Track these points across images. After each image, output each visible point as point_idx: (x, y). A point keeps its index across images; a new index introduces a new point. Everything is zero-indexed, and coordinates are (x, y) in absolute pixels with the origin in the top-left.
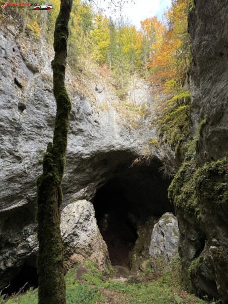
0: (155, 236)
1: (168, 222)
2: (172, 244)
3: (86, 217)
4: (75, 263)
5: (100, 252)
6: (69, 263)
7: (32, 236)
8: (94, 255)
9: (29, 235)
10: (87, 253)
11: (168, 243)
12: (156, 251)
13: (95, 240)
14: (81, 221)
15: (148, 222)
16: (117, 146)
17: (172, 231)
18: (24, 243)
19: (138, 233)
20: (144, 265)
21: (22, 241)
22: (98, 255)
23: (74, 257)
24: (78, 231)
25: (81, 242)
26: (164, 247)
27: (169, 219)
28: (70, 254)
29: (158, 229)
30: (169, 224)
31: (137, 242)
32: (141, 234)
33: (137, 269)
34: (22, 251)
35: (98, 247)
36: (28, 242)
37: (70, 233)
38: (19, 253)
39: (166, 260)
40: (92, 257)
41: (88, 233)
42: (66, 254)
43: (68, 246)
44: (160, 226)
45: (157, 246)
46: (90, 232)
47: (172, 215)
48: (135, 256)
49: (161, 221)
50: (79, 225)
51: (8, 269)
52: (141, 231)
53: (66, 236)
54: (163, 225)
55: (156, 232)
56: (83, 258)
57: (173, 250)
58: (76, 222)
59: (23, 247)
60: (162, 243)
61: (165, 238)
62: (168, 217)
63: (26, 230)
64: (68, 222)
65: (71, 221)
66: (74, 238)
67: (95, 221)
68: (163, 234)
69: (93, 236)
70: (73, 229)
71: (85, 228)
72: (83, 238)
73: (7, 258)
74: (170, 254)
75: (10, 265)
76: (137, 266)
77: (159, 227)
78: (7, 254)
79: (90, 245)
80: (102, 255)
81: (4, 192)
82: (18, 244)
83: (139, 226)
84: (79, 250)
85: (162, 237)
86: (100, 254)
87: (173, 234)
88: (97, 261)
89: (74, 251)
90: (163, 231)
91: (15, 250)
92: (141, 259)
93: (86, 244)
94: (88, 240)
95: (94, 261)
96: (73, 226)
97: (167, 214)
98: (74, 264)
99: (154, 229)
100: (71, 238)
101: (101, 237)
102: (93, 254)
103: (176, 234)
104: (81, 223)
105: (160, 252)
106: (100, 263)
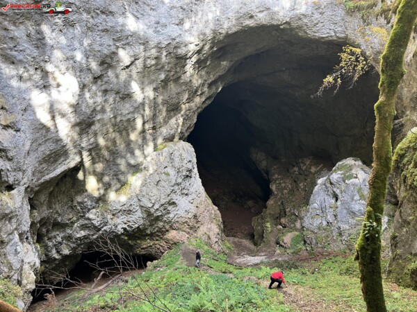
0: (320, 196)
1: (351, 177)
2: (353, 214)
3: (188, 173)
4: (174, 244)
5: (212, 224)
6: (163, 243)
7: (94, 210)
8: (203, 229)
9: (89, 210)
10: (191, 228)
11: (345, 211)
12: (317, 222)
13: (202, 208)
14: (180, 180)
17: (356, 192)
18: (82, 222)
19: (273, 187)
20: (288, 238)
21: (78, 220)
22: (210, 229)
23: (172, 235)
24: (175, 198)
25: (181, 213)
26: (335, 216)
27: (353, 171)
28: (163, 232)
29: (327, 187)
30: (351, 180)
31: (270, 202)
32: (280, 189)
33: (273, 244)
34: (83, 233)
35: (207, 218)
36: (89, 219)
37: (163, 201)
38: (78, 236)
39: (335, 234)
40: (200, 233)
41: (190, 198)
42: (157, 231)
43: (161, 221)
44: (331, 184)
45: (321, 215)
46: (194, 196)
47: (360, 163)
48: (268, 225)
49: (335, 176)
50: (176, 188)
51: (65, 257)
52: (280, 183)
53: (156, 206)
54: (338, 182)
55: (322, 193)
56: (187, 236)
57: (351, 221)
58: (173, 184)
59: (83, 227)
60: (331, 210)
61: (339, 203)
62: (350, 168)
63: (82, 203)
64: (157, 185)
65: (162, 183)
66: (170, 208)
68: (336, 197)
69: (198, 202)
70: (169, 195)
71: (185, 192)
72: (184, 207)
73: (60, 243)
74: (344, 226)
75: (66, 252)
76: (273, 240)
77: (329, 185)
78: (59, 239)
79: (195, 216)
80: (215, 229)
82: (73, 223)
84: (178, 225)
85: (333, 201)
86: (211, 226)
87: (357, 197)
88: (209, 238)
89: (171, 227)
90: (338, 192)
91: (69, 231)
92: (280, 230)
93: (190, 215)
94: (193, 210)
95: (204, 238)
96: (169, 191)
97: (349, 161)
98: (172, 244)
99: (316, 187)
100: (165, 209)
101: (210, 201)
102: (201, 228)
103: (362, 197)
104: (178, 184)
105: (325, 223)
106: (214, 239)
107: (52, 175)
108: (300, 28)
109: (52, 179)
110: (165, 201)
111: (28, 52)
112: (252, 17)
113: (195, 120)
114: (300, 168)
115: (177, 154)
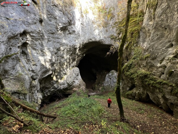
0: (107, 79)
1: (113, 74)
2: (114, 82)
3: (78, 75)
4: (75, 91)
6: (72, 91)
7: (55, 84)
8: (81, 87)
9: (54, 84)
10: (79, 87)
11: (112, 82)
12: (107, 84)
14: (76, 76)
16: (93, 39)
18: (53, 87)
19: (97, 77)
20: (100, 88)
21: (52, 86)
23: (74, 89)
24: (75, 80)
25: (76, 84)
28: (72, 88)
31: (96, 80)
34: (53, 90)
35: (82, 85)
36: (54, 86)
37: (72, 81)
38: (52, 90)
39: (111, 87)
40: (81, 88)
41: (78, 80)
43: (72, 86)
46: (79, 80)
47: (115, 71)
48: (96, 86)
49: (110, 74)
50: (75, 78)
51: (49, 96)
53: (70, 83)
55: (107, 78)
56: (78, 89)
57: (114, 84)
59: (53, 88)
60: (110, 82)
61: (111, 80)
62: (113, 72)
63: (53, 82)
64: (70, 77)
65: (72, 77)
66: (74, 83)
67: (80, 76)
68: (110, 79)
72: (77, 83)
73: (47, 92)
74: (112, 85)
75: (49, 94)
76: (97, 89)
77: (109, 76)
78: (47, 91)
79: (79, 84)
80: (84, 87)
81: (43, 70)
82: (50, 87)
83: (98, 74)
84: (75, 87)
86: (83, 87)
87: (115, 79)
91: (49, 89)
94: (79, 83)
96: (73, 79)
97: (113, 71)
99: (106, 77)
100: (72, 83)
101: (83, 81)
103: (116, 79)
104: (75, 77)
105: (108, 85)
106: (84, 90)
107: (45, 76)
108: (102, 42)
109: (45, 77)
111: (39, 47)
112: (91, 40)
113: (79, 62)
114: (103, 73)
115: (75, 70)
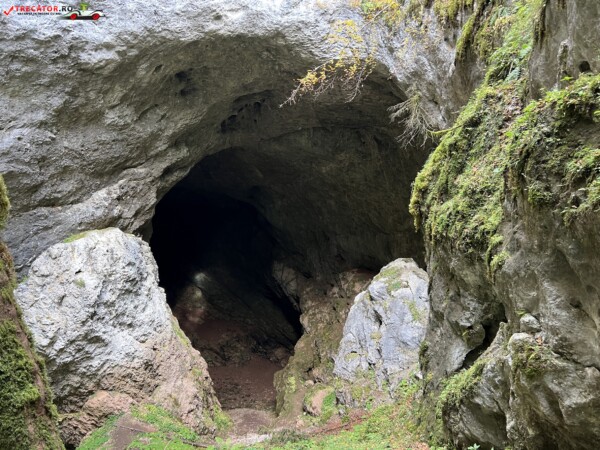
0: (357, 320)
1: (397, 286)
2: (404, 345)
3: (128, 286)
4: (106, 416)
5: (185, 380)
6: (83, 416)
8: (165, 389)
10: (141, 387)
11: (392, 342)
12: (353, 364)
13: (165, 351)
14: (108, 297)
15: (336, 290)
16: (233, 16)
17: (406, 310)
19: (305, 321)
20: (318, 399)
22: (180, 389)
23: (98, 400)
24: (100, 329)
25: (117, 358)
26: (379, 351)
27: (403, 277)
28: (80, 395)
29: (365, 305)
30: (399, 291)
31: (300, 345)
32: (314, 324)
33: (297, 410)
35: (176, 368)
37: (73, 335)
39: (381, 381)
40: (159, 395)
41: (138, 332)
42: (70, 394)
43: (74, 373)
44: (372, 299)
45: (359, 351)
46: (147, 328)
47: (412, 264)
48: (292, 380)
49: (377, 284)
50: (102, 311)
52: (314, 314)
53: (59, 345)
54: (380, 295)
55: (359, 315)
56: (131, 400)
57: (402, 357)
58: (92, 302)
60: (373, 342)
61: (383, 329)
64: (60, 304)
65: (69, 300)
66: (90, 348)
67: (160, 295)
68: (379, 320)
69: (158, 340)
70: (84, 323)
71: (127, 320)
72: (122, 346)
74: (392, 368)
76: (298, 403)
77: (368, 302)
79: (148, 365)
80: (190, 387)
83: (310, 303)
84: (112, 381)
85: (375, 327)
87: (408, 317)
88: (176, 403)
89: (98, 385)
90: (381, 311)
92: (309, 387)
93: (136, 363)
94: (143, 352)
95: (168, 404)
96: (83, 315)
97: (399, 263)
98: (100, 417)
99: (353, 308)
100: (79, 351)
102: (163, 387)
103: (416, 317)
105: (365, 365)
106: (186, 406)
110: (76, 334)
112: (218, 18)
115: (101, 248)
